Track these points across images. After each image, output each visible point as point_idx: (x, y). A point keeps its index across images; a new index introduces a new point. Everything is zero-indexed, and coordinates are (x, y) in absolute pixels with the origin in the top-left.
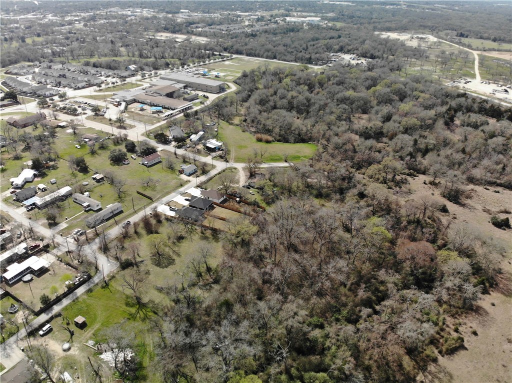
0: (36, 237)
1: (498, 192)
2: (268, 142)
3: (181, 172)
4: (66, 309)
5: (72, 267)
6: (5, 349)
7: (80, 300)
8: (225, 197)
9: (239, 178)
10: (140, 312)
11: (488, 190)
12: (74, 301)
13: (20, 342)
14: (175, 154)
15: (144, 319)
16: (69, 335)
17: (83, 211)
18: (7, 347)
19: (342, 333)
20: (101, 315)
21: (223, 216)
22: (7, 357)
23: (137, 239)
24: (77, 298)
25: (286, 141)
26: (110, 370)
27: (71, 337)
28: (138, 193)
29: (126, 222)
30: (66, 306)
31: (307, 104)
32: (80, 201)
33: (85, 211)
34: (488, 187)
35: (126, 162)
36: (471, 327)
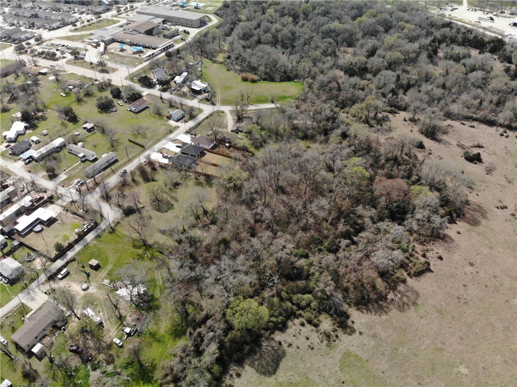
0: (39, 189)
1: (474, 127)
2: (253, 81)
3: (169, 118)
4: (79, 254)
5: (78, 215)
6: (29, 293)
7: (91, 245)
8: (215, 143)
9: (227, 122)
10: (147, 252)
11: (464, 124)
12: (85, 246)
13: (42, 286)
14: (161, 98)
15: (152, 258)
16: (86, 276)
17: (80, 162)
18: (30, 291)
19: (324, 262)
20: (112, 258)
21: (214, 162)
22: (32, 300)
23: (135, 187)
24: (87, 244)
25: (272, 80)
26: (127, 303)
27: (88, 278)
28: (130, 141)
29: (122, 170)
30: (79, 251)
31: (292, 38)
32: (75, 152)
33: (82, 161)
34: (464, 122)
35: (114, 110)
36: (437, 253)
